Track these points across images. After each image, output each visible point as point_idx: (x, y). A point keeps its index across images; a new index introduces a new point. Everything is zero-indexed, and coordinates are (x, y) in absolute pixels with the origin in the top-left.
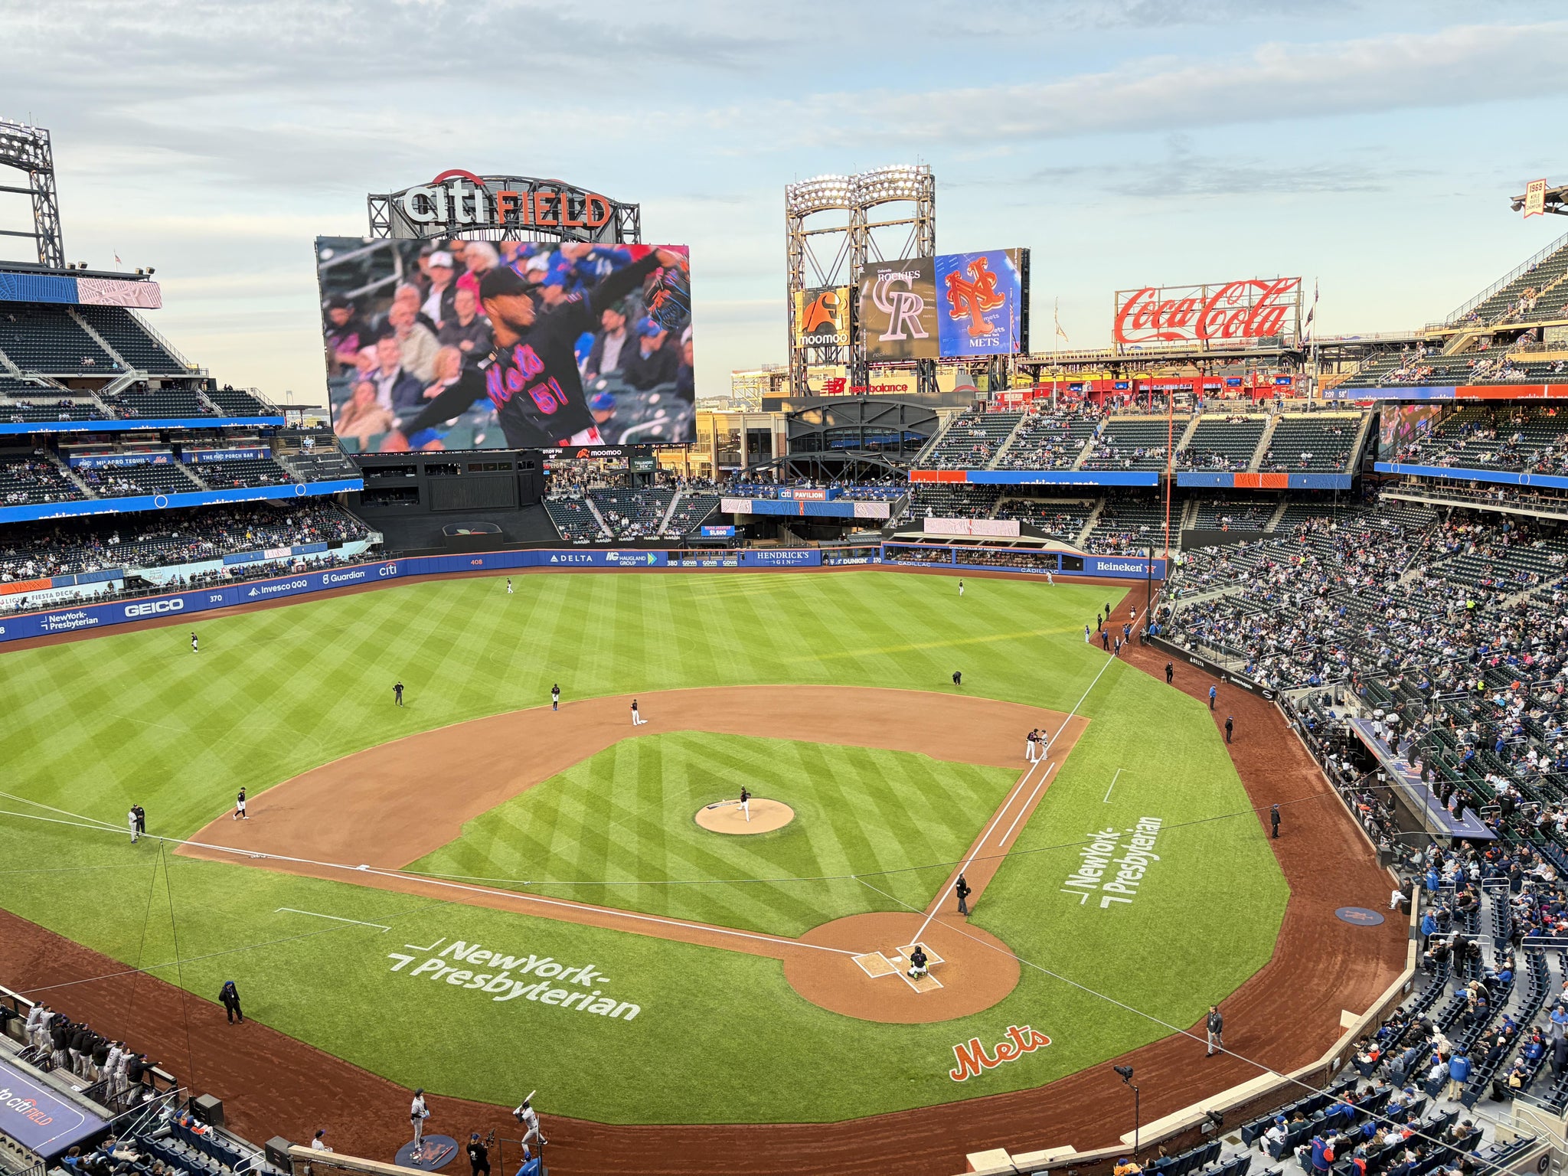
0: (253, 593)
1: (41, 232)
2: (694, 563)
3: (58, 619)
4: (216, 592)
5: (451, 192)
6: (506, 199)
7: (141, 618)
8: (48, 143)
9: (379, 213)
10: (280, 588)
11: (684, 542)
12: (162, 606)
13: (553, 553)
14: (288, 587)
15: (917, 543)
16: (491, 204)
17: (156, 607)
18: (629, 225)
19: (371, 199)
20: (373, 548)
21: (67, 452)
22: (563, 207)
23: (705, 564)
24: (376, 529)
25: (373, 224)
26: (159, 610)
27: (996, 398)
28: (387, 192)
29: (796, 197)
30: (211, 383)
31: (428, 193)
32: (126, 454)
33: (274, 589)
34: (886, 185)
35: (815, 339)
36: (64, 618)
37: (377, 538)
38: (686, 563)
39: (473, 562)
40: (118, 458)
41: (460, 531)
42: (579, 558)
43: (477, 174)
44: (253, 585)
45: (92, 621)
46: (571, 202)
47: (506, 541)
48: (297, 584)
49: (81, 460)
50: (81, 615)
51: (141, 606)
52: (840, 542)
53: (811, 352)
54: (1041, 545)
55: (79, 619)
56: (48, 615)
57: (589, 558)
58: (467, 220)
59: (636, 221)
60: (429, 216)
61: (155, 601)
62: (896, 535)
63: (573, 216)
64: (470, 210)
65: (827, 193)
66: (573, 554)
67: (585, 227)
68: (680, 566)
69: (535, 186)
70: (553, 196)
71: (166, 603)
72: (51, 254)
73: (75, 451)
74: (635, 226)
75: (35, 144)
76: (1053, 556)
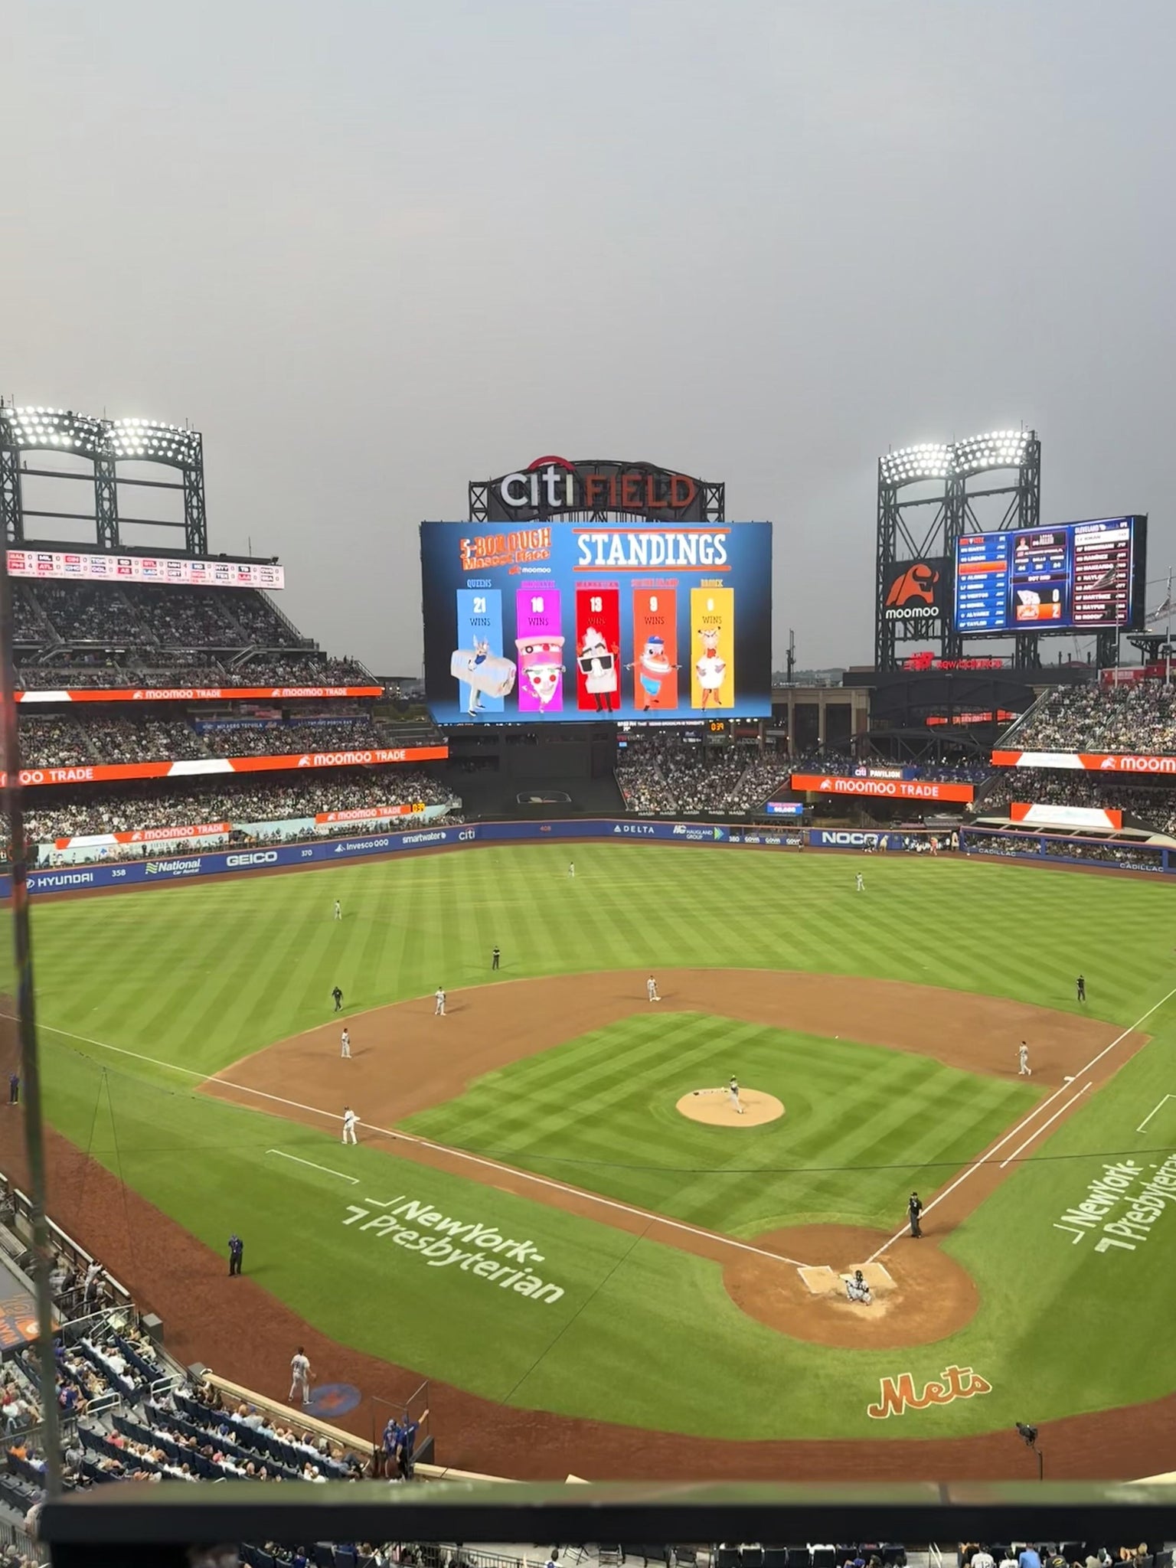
0: (339, 849)
1: (189, 522)
2: (757, 840)
4: (307, 848)
5: (545, 477)
6: (595, 482)
7: (239, 868)
8: (200, 444)
9: (478, 498)
10: (363, 846)
11: (748, 818)
12: (259, 858)
13: (617, 823)
14: (371, 845)
15: (1001, 830)
16: (581, 487)
17: (253, 859)
18: (714, 504)
19: (472, 485)
20: (452, 812)
21: (194, 715)
22: (650, 488)
23: (768, 841)
24: (457, 794)
25: (473, 510)
26: (256, 861)
27: (1103, 675)
28: (486, 480)
29: (889, 469)
30: (322, 656)
31: (523, 479)
32: (243, 719)
33: (358, 846)
34: (987, 453)
35: (904, 613)
37: (456, 805)
38: (748, 839)
39: (542, 828)
40: (236, 723)
41: (532, 799)
42: (642, 829)
43: (569, 460)
44: (340, 842)
46: (658, 484)
47: (575, 810)
48: (379, 843)
49: (204, 724)
51: (241, 857)
52: (916, 826)
53: (899, 626)
54: (1146, 838)
57: (651, 830)
58: (557, 503)
59: (721, 499)
60: (523, 501)
61: (254, 853)
62: (980, 820)
63: (658, 497)
64: (560, 493)
65: (923, 464)
66: (636, 825)
67: (670, 506)
68: (742, 841)
69: (625, 467)
70: (639, 477)
71: (262, 855)
72: (197, 541)
73: (201, 716)
74: (720, 505)
75: (189, 446)
76: (1157, 852)
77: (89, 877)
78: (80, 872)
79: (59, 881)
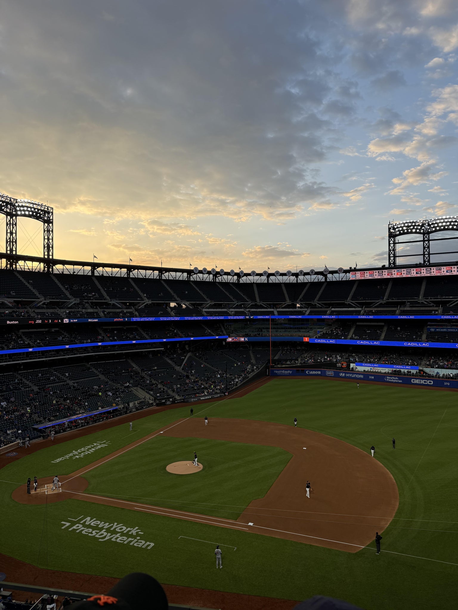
3: (390, 378)
7: (416, 384)
12: (425, 382)
17: (422, 382)
26: (424, 383)
32: (448, 327)
36: (391, 378)
40: (445, 329)
45: (400, 381)
50: (397, 379)
51: (418, 380)
55: (396, 380)
56: (387, 376)
61: (423, 379)
71: (427, 381)
73: (430, 325)
77: (362, 376)
78: (360, 374)
79: (353, 376)
